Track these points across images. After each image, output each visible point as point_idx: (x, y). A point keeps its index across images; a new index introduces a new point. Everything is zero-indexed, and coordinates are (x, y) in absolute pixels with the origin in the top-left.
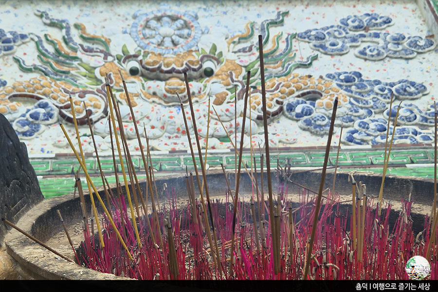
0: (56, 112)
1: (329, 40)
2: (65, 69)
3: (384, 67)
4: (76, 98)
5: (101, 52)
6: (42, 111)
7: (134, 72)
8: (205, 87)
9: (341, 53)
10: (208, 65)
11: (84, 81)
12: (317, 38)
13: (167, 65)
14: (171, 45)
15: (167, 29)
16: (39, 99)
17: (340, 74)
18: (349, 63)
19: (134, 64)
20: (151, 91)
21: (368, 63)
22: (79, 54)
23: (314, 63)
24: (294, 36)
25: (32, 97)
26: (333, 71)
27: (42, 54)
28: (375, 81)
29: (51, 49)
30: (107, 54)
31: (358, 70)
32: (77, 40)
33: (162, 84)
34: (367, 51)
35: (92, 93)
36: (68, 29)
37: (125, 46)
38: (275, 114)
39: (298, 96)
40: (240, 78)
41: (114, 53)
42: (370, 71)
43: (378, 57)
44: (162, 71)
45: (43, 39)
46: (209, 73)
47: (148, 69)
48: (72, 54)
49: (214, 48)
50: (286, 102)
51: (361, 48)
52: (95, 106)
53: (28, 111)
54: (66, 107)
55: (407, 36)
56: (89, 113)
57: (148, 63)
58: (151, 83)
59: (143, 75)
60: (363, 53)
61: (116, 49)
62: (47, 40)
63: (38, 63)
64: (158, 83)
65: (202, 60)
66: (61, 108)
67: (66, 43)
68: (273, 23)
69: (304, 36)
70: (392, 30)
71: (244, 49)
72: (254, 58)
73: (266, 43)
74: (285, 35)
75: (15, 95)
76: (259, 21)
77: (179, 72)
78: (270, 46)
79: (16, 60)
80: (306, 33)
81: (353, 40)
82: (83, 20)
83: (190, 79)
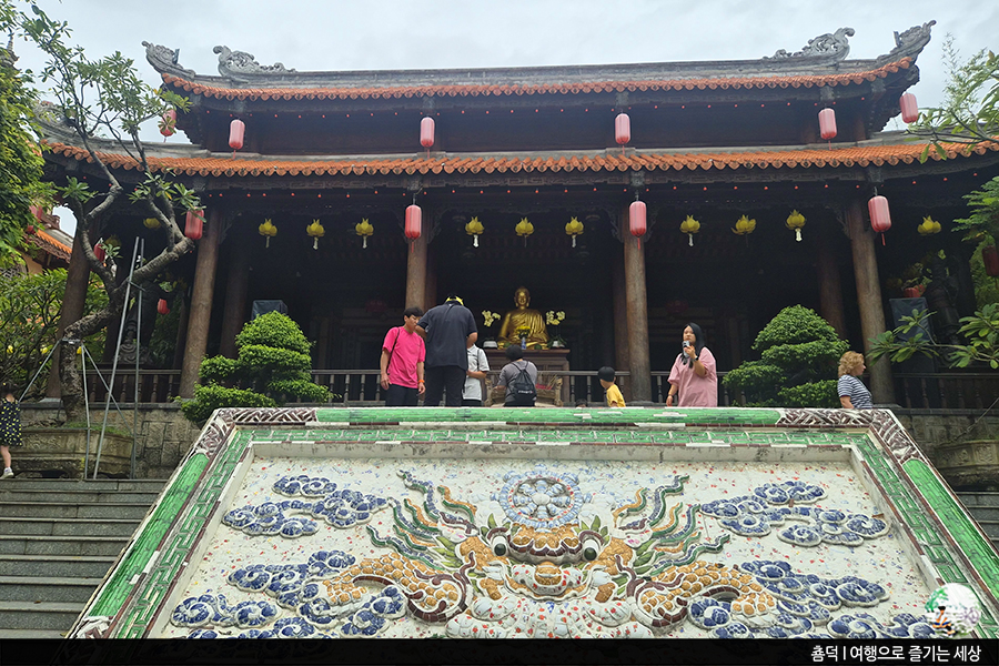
0: (404, 602)
1: (742, 517)
2: (422, 543)
3: (820, 557)
4: (429, 584)
5: (465, 522)
6: (389, 600)
7: (500, 551)
8: (586, 575)
9: (760, 533)
10: (589, 544)
11: (441, 561)
12: (727, 513)
13: (540, 544)
14: (546, 517)
15: (542, 496)
16: (388, 583)
17: (760, 565)
18: (772, 548)
19: (500, 540)
20: (519, 578)
21: (797, 549)
22: (439, 526)
23: (725, 546)
24: (697, 509)
25: (380, 580)
26: (751, 560)
27: (399, 523)
28: (810, 577)
29: (408, 517)
30: (471, 526)
31: (785, 560)
32: (440, 507)
33: (532, 569)
34: (795, 533)
35: (449, 578)
36: (430, 493)
37: (492, 516)
38: (677, 619)
39: (707, 594)
40: (630, 565)
41: (479, 525)
42: (802, 561)
43: (809, 542)
44: (533, 552)
45: (403, 505)
46: (591, 556)
47: (516, 548)
48: (431, 524)
49: (597, 521)
50: (690, 602)
51: (785, 529)
52: (451, 597)
53: (374, 598)
54: (418, 596)
55: (848, 514)
56: (443, 605)
57: (516, 541)
58: (519, 567)
59: (510, 555)
60: (789, 535)
61: (481, 521)
62: (407, 506)
63: (393, 535)
64: (528, 566)
65: (582, 537)
66: (410, 597)
67: (427, 511)
68: (670, 491)
69: (710, 509)
70: (826, 505)
71: (634, 524)
72: (647, 537)
73: (662, 516)
74: (686, 508)
75: (361, 578)
76: (653, 487)
77: (552, 554)
78: (666, 522)
79: (370, 531)
80: (712, 505)
81: (775, 517)
82: (447, 483)
83: (566, 564)
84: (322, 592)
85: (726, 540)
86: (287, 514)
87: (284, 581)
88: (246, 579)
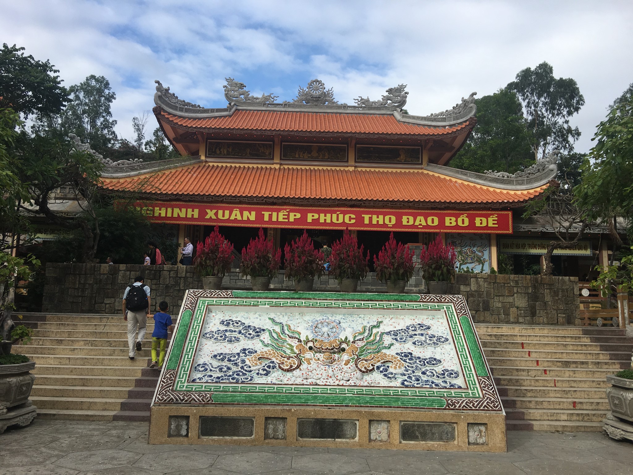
0: (277, 365)
1: (399, 337)
2: (281, 346)
3: (423, 351)
4: (286, 359)
5: (297, 338)
6: (271, 365)
7: (310, 348)
8: (341, 356)
9: (404, 343)
10: (344, 346)
11: (288, 351)
12: (394, 335)
13: (325, 346)
14: (327, 336)
17: (402, 353)
18: (408, 347)
19: (310, 344)
20: (318, 358)
21: (416, 348)
22: (287, 339)
23: (392, 347)
24: (384, 334)
25: (268, 358)
26: (399, 351)
28: (418, 357)
29: (275, 336)
30: (300, 341)
31: (411, 352)
32: (286, 332)
33: (322, 355)
34: (417, 343)
35: (292, 357)
36: (283, 327)
37: (307, 336)
38: (371, 371)
39: (382, 363)
40: (357, 353)
42: (417, 352)
43: (421, 346)
44: (322, 349)
45: (272, 331)
46: (344, 350)
47: (316, 348)
48: (284, 339)
49: (346, 338)
50: (376, 365)
51: (414, 341)
52: (293, 363)
53: (266, 364)
54: (282, 363)
55: (436, 336)
56: (291, 367)
57: (316, 345)
58: (317, 354)
59: (314, 350)
61: (303, 338)
62: (274, 332)
63: (270, 343)
64: (320, 354)
65: (340, 343)
66: (279, 364)
67: (282, 334)
68: (374, 327)
69: (389, 333)
70: (430, 332)
71: (360, 339)
72: (363, 344)
73: (370, 336)
74: (380, 333)
75: (261, 358)
76: (368, 326)
77: (329, 349)
78: (372, 338)
79: (261, 341)
80: (389, 332)
81: (411, 337)
82: (289, 323)
83: (334, 353)
84: (247, 362)
85: (392, 344)
86: (227, 334)
87: (232, 359)
88: (218, 357)
